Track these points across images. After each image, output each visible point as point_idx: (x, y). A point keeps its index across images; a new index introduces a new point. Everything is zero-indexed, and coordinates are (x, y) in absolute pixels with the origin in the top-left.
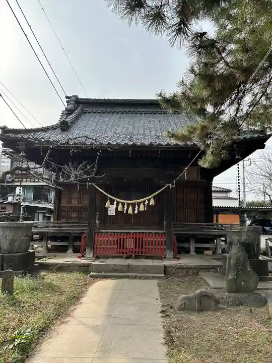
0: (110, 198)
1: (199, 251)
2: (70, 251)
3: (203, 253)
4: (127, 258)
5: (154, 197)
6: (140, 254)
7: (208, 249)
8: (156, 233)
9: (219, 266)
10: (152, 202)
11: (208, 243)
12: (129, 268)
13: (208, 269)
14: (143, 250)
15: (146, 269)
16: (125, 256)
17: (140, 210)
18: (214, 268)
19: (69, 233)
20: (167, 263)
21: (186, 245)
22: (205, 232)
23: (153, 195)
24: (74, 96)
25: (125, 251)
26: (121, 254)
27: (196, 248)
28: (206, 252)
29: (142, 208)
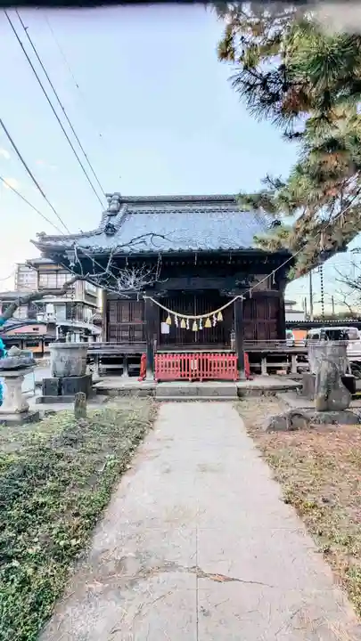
0: (171, 314)
1: (271, 371)
2: (125, 374)
3: (275, 373)
4: (193, 381)
5: (222, 311)
6: (208, 377)
7: (280, 368)
8: (222, 353)
9: (298, 386)
10: (220, 317)
11: (281, 362)
12: (198, 391)
13: (285, 389)
14: (212, 373)
15: (216, 392)
16: (190, 379)
17: (206, 326)
18: (293, 388)
19: (123, 355)
20: (240, 384)
21: (257, 365)
22: (279, 349)
23: (222, 308)
24: (116, 194)
25: (190, 373)
26: (186, 378)
27: (268, 368)
28: (279, 372)
29: (208, 324)
